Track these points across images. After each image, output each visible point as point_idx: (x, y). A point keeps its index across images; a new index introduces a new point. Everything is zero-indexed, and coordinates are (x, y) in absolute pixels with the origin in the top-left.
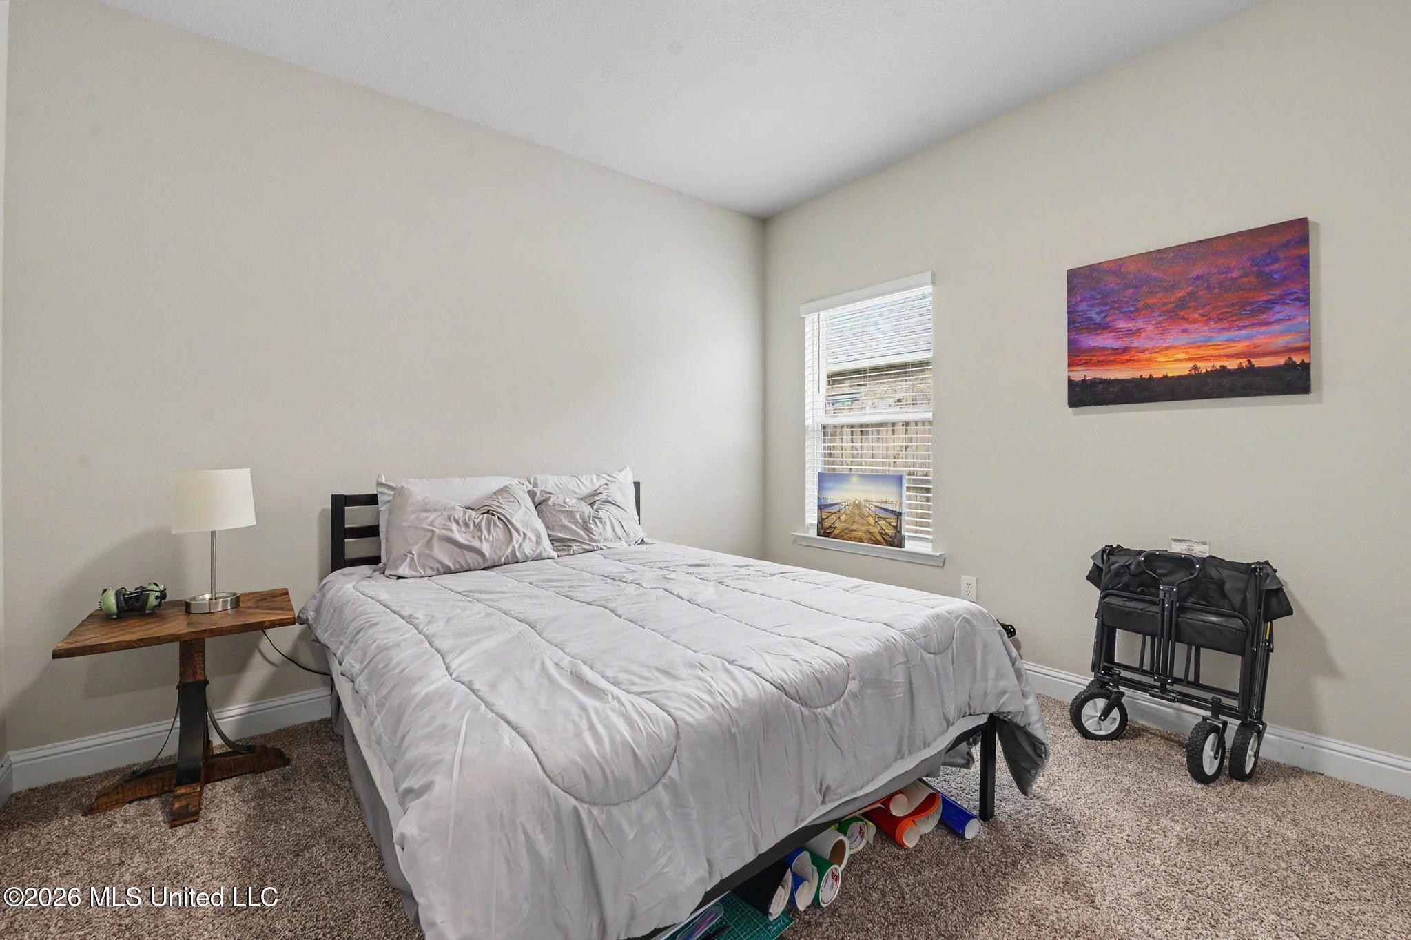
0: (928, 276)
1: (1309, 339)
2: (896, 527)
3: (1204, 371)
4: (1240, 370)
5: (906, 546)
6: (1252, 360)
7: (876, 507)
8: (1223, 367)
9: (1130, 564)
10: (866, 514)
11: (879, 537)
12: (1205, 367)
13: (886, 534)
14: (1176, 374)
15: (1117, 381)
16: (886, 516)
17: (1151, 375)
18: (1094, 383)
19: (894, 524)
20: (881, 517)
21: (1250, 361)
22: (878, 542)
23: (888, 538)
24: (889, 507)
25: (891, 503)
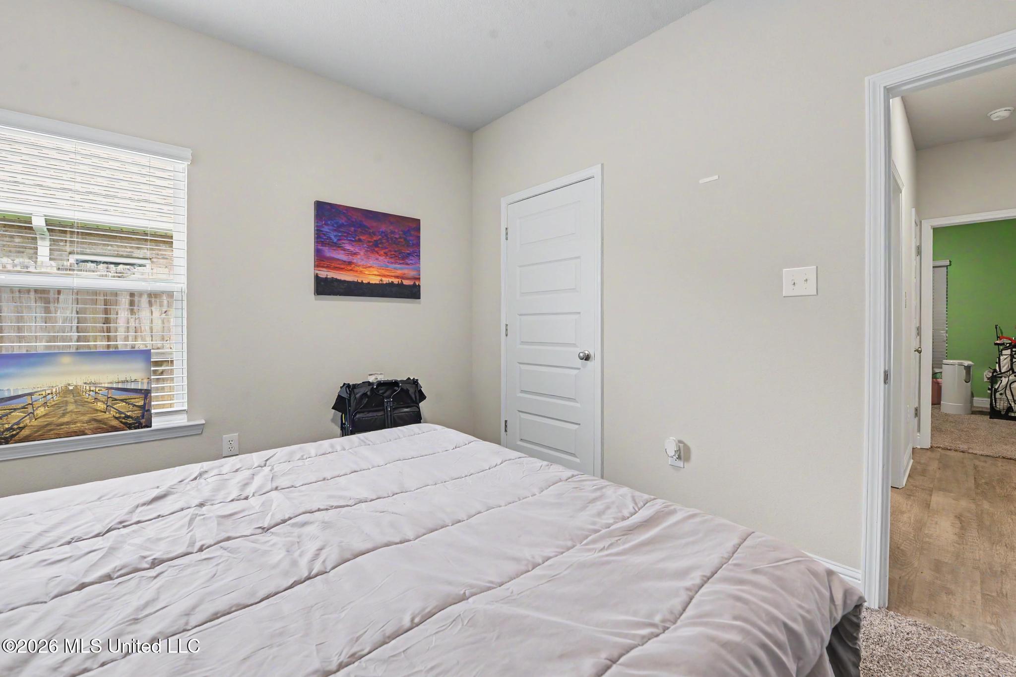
0: (188, 153)
1: (419, 275)
2: (142, 407)
3: (385, 283)
4: (398, 284)
5: (153, 424)
6: (403, 281)
7: (108, 389)
8: (392, 282)
9: (367, 392)
10: (91, 399)
11: (115, 423)
12: (386, 280)
13: (128, 417)
14: (374, 282)
15: (345, 281)
16: (123, 397)
17: (362, 281)
18: (334, 280)
19: (141, 403)
20: (116, 400)
21: (401, 281)
22: (115, 429)
23: (130, 421)
24: (133, 386)
25: (135, 381)
